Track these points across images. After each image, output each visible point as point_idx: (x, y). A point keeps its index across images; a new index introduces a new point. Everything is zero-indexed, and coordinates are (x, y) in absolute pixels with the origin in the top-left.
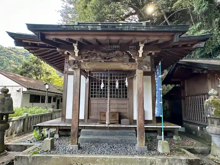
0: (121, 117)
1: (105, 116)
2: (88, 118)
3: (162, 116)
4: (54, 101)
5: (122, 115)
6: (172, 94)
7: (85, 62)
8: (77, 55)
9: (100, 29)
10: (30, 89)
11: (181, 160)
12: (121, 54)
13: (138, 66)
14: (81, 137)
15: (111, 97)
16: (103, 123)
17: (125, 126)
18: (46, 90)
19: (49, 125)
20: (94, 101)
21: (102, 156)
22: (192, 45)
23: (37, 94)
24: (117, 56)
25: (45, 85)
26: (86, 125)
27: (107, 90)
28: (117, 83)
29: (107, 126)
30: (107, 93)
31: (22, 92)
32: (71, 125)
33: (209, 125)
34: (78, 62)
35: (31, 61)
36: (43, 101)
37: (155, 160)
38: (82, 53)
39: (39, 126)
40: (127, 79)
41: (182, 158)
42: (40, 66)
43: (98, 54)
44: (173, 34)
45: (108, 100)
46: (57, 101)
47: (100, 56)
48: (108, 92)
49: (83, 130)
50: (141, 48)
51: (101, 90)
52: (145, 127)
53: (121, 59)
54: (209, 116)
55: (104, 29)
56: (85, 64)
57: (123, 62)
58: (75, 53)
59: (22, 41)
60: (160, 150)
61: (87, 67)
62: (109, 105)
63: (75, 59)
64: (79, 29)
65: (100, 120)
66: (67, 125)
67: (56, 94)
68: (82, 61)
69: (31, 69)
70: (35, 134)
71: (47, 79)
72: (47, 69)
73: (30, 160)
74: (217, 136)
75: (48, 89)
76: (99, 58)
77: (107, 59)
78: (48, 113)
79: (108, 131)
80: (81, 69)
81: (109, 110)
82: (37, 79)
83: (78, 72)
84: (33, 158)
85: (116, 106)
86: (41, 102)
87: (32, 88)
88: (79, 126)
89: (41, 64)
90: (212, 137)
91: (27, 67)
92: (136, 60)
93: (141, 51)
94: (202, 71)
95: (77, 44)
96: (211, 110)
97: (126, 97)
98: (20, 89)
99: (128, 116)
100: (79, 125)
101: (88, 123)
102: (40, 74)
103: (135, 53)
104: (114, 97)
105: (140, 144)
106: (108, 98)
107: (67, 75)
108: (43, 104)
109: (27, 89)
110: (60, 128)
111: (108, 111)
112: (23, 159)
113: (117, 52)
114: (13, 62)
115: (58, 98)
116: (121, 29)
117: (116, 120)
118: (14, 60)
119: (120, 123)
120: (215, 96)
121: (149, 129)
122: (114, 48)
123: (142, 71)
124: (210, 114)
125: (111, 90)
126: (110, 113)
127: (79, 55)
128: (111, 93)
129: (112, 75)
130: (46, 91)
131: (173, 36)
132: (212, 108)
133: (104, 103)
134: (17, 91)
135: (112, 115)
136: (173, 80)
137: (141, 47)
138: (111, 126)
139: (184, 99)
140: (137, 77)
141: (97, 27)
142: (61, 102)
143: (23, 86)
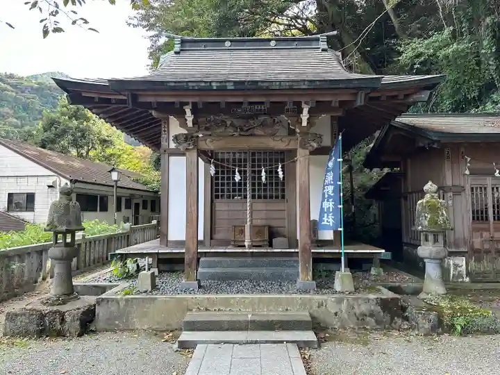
0: (273, 234)
1: (242, 232)
2: (211, 239)
3: (341, 229)
4: (128, 207)
5: (275, 230)
6: (382, 188)
7: (205, 138)
8: (190, 124)
9: (233, 88)
10: (76, 181)
11: (369, 300)
12: (269, 120)
13: (301, 143)
14: (200, 270)
15: (253, 197)
16: (239, 246)
17: (279, 250)
18: (114, 184)
19: (139, 252)
20: (221, 206)
21: (239, 296)
22: (407, 96)
23: (90, 192)
24: (263, 125)
25: (110, 172)
26: (209, 251)
27: (245, 184)
28: (263, 174)
29: (247, 251)
30: (245, 190)
32: (184, 251)
33: (422, 244)
34: (192, 137)
35: (63, 114)
36: (104, 208)
37: (326, 301)
38: (200, 120)
39: (119, 254)
40: (280, 166)
41: (372, 296)
42: (85, 123)
43: (229, 123)
44: (355, 91)
45: (248, 204)
46: (133, 207)
47: (232, 125)
48: (248, 182)
49: (202, 259)
50: (305, 111)
51: (234, 184)
52: (312, 251)
53: (269, 131)
54: (420, 228)
55: (238, 87)
56: (205, 140)
57: (273, 135)
58: (186, 120)
59: (81, 94)
60: (338, 286)
61: (208, 145)
62: (251, 213)
63: (186, 132)
64: (196, 88)
65: (235, 241)
66: (174, 251)
67: (130, 191)
68: (201, 135)
69: (64, 132)
70: (114, 268)
71: (104, 156)
72: (104, 132)
73: (122, 304)
74: (432, 261)
75: (116, 181)
76: (230, 130)
77: (247, 132)
78: (120, 232)
79: (249, 260)
80: (198, 149)
81: (251, 221)
82: (80, 155)
83: (195, 154)
84: (127, 300)
85: (263, 215)
86: (100, 211)
87: (81, 179)
88: (198, 253)
89: (87, 119)
90: (426, 264)
91: (56, 128)
92: (298, 130)
93: (305, 116)
94: (429, 144)
95: (190, 107)
96: (424, 218)
97: (283, 197)
98: (55, 182)
99: (286, 234)
100: (199, 251)
101: (211, 246)
102: (87, 144)
103: (296, 119)
104: (260, 197)
105: (305, 277)
106: (248, 200)
107: (167, 155)
108: (103, 214)
109: (71, 181)
110: (160, 257)
111: (248, 223)
112: (110, 302)
113: (262, 118)
114: (11, 112)
115: (135, 201)
116: (267, 87)
117: (263, 241)
118: (12, 108)
119: (271, 245)
120: (433, 194)
121: (325, 256)
122: (257, 110)
123: (307, 152)
124: (421, 225)
125: (253, 184)
126: (252, 227)
127: (194, 124)
128: (253, 190)
129: (255, 156)
130: (113, 186)
131: (356, 94)
132: (426, 215)
133: (241, 208)
134: (49, 186)
135: (257, 231)
136: (383, 159)
137: (305, 109)
138: (255, 251)
139: (406, 199)
140: (298, 162)
141: (227, 84)
142: (143, 209)
143: (60, 175)
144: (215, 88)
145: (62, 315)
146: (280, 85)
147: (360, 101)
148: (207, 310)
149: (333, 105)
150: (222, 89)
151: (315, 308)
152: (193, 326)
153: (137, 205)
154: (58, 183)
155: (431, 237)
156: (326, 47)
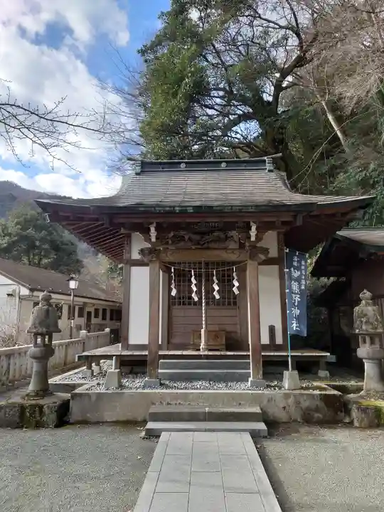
4: (81, 315)
7: (166, 251)
8: (153, 239)
10: (35, 290)
12: (222, 236)
13: (250, 255)
16: (195, 350)
20: (177, 312)
21: (198, 391)
24: (218, 240)
25: (68, 280)
26: (166, 354)
31: (19, 298)
33: (360, 346)
34: (156, 250)
43: (187, 237)
46: (85, 315)
47: (190, 239)
49: (161, 361)
50: (254, 228)
52: (263, 354)
53: (222, 245)
54: (358, 331)
55: (197, 210)
56: (166, 253)
57: (225, 249)
58: (150, 236)
60: (285, 384)
61: (169, 257)
63: (150, 246)
67: (84, 300)
68: (162, 249)
73: (93, 398)
74: (370, 361)
76: (188, 244)
77: (203, 247)
80: (160, 261)
81: (206, 326)
83: (157, 265)
87: (39, 288)
90: (365, 364)
92: (247, 244)
93: (253, 232)
95: (155, 225)
97: (235, 303)
98: (14, 291)
100: (159, 353)
101: (168, 350)
103: (245, 234)
105: (256, 376)
107: (129, 266)
109: (30, 289)
110: (123, 359)
111: (204, 329)
112: (83, 397)
113: (216, 234)
117: (221, 345)
121: (275, 359)
123: (256, 262)
124: (359, 329)
126: (208, 332)
127: (157, 238)
132: (362, 319)
134: (8, 295)
136: (329, 268)
138: (209, 354)
141: (188, 208)
142: (95, 317)
143: (19, 283)
144: (177, 211)
145: (41, 407)
146: (232, 209)
147: (299, 222)
148: (168, 404)
149: (276, 223)
150: (184, 212)
151: (265, 402)
152: (156, 417)
153: (89, 313)
154: (17, 291)
155: (368, 339)
156: (272, 168)
